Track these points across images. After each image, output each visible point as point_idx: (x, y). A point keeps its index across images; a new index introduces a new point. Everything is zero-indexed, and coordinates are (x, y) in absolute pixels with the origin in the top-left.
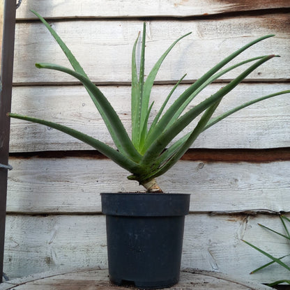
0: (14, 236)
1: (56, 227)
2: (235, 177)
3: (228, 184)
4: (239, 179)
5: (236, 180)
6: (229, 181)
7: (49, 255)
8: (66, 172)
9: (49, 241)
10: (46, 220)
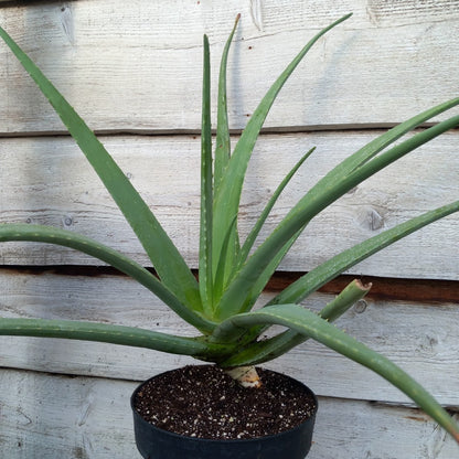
0: (24, 406)
1: (91, 398)
2: (432, 335)
3: (414, 348)
4: (438, 338)
5: (433, 341)
6: (418, 342)
7: (81, 445)
8: (102, 304)
9: (79, 421)
10: (73, 384)
